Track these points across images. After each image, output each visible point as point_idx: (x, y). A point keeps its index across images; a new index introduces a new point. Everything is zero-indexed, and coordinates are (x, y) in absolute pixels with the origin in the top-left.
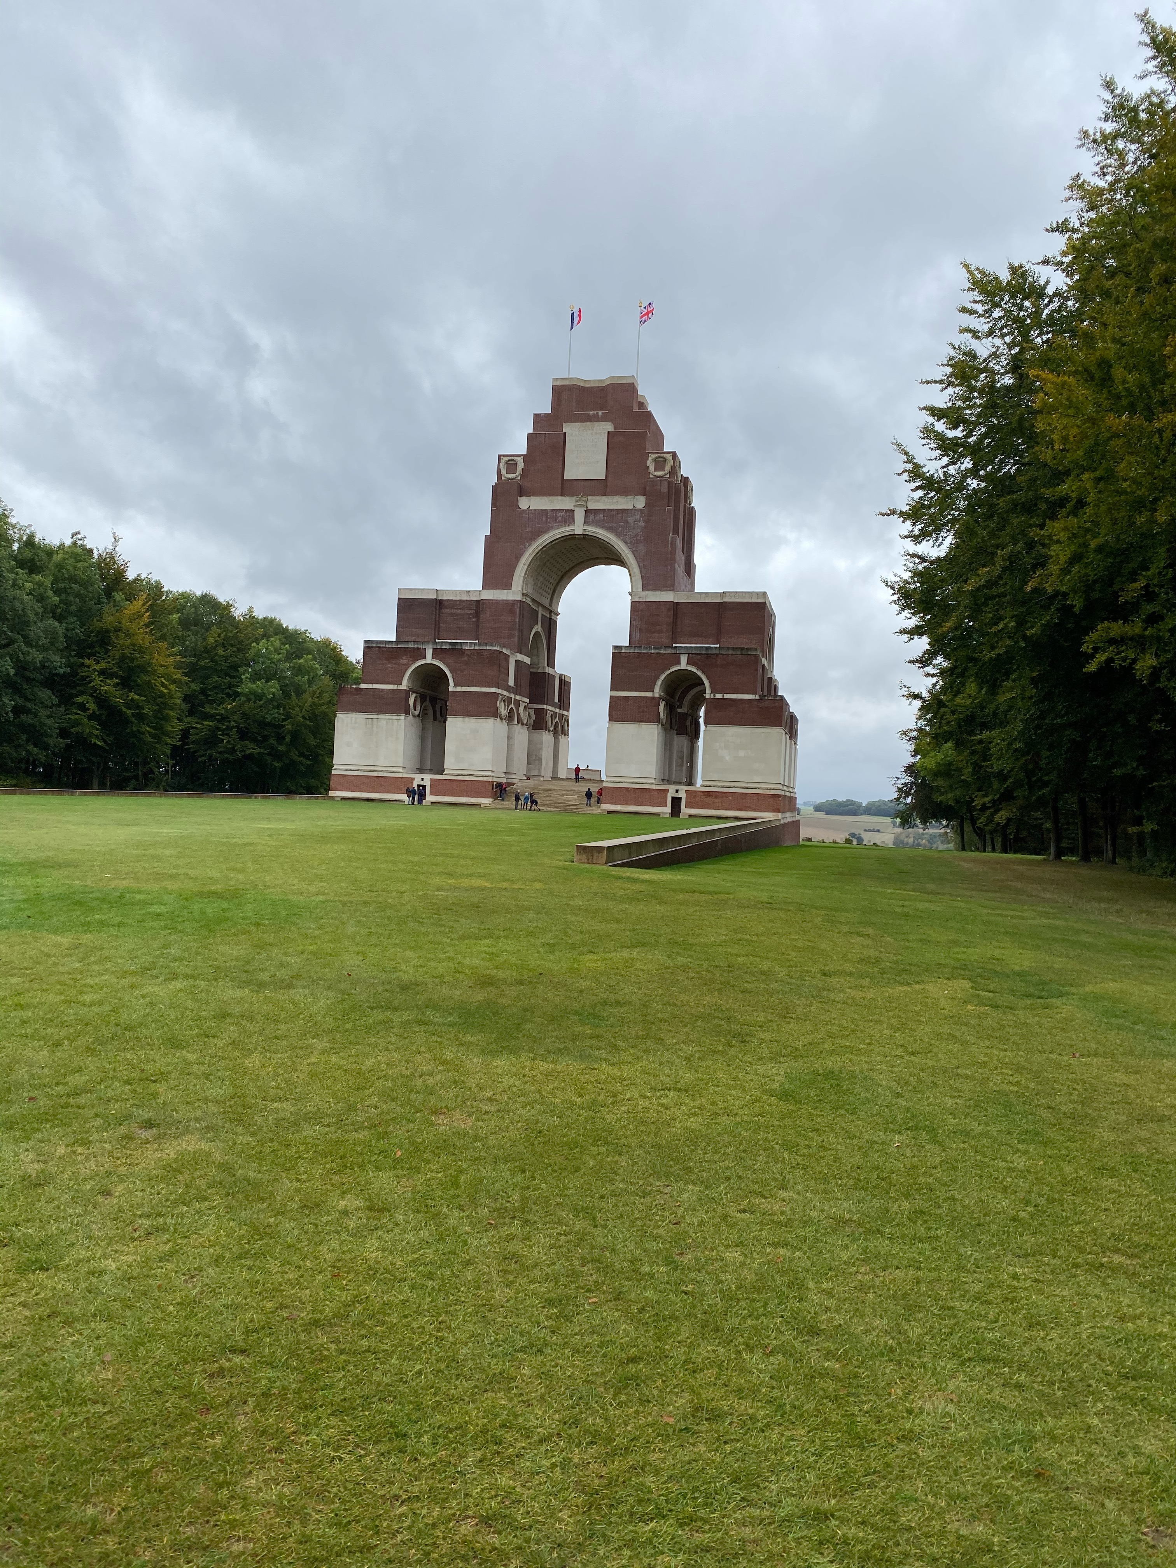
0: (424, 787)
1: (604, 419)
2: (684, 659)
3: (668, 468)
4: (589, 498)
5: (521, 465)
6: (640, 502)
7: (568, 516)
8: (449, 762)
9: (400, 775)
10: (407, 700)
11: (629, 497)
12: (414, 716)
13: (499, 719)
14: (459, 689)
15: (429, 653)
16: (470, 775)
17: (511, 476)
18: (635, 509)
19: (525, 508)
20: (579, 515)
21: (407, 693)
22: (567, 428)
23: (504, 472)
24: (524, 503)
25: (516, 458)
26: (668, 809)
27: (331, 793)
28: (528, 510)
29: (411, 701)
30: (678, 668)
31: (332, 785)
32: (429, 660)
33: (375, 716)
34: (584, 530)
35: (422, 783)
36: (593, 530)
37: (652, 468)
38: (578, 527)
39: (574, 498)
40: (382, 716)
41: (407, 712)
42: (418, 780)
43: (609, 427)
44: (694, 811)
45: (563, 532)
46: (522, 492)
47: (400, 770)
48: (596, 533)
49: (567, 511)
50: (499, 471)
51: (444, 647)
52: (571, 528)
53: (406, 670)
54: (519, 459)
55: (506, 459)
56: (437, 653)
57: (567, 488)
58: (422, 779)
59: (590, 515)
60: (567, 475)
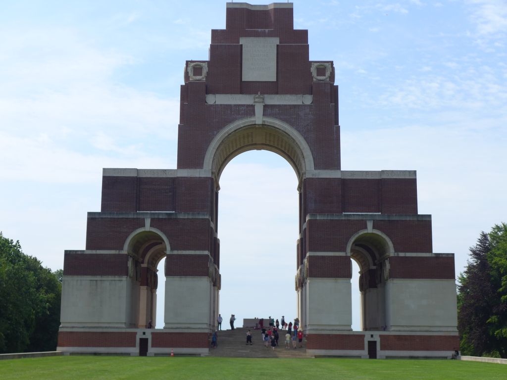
0: (146, 340)
1: (271, 35)
2: (370, 225)
3: (328, 74)
4: (266, 96)
5: (205, 70)
6: (308, 100)
7: (250, 110)
9: (124, 331)
10: (127, 263)
11: (299, 95)
13: (207, 278)
14: (175, 252)
15: (148, 222)
16: (188, 328)
17: (198, 77)
18: (304, 106)
19: (212, 103)
20: (259, 109)
21: (127, 256)
22: (243, 41)
23: (191, 74)
24: (211, 99)
25: (202, 64)
26: (365, 352)
27: (59, 349)
28: (215, 106)
30: (366, 232)
31: (59, 342)
32: (148, 227)
33: (98, 278)
34: (264, 121)
35: (144, 337)
36: (270, 121)
37: (314, 73)
38: (259, 118)
39: (253, 96)
40: (105, 278)
41: (127, 274)
42: (140, 333)
43: (276, 41)
44: (388, 352)
45: (245, 123)
46: (208, 91)
47: (122, 326)
48: (274, 123)
49: (248, 106)
50: (186, 74)
51: (161, 217)
52: (252, 119)
53: (127, 237)
54: (204, 64)
55: (193, 64)
56: (155, 222)
57: (245, 88)
58: (144, 333)
59: (268, 110)
60: (245, 78)
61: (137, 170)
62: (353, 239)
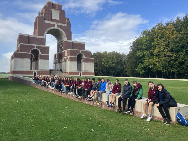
3: (69, 20)
4: (57, 23)
5: (44, 14)
7: (54, 25)
9: (30, 71)
18: (65, 26)
19: (46, 22)
20: (56, 26)
22: (52, 10)
23: (40, 15)
30: (80, 53)
36: (58, 28)
37: (67, 20)
38: (56, 27)
39: (54, 22)
42: (34, 71)
43: (59, 11)
45: (53, 28)
46: (45, 20)
53: (30, 50)
55: (41, 13)
57: (52, 20)
59: (58, 26)
60: (52, 18)
61: (29, 35)
62: (78, 54)
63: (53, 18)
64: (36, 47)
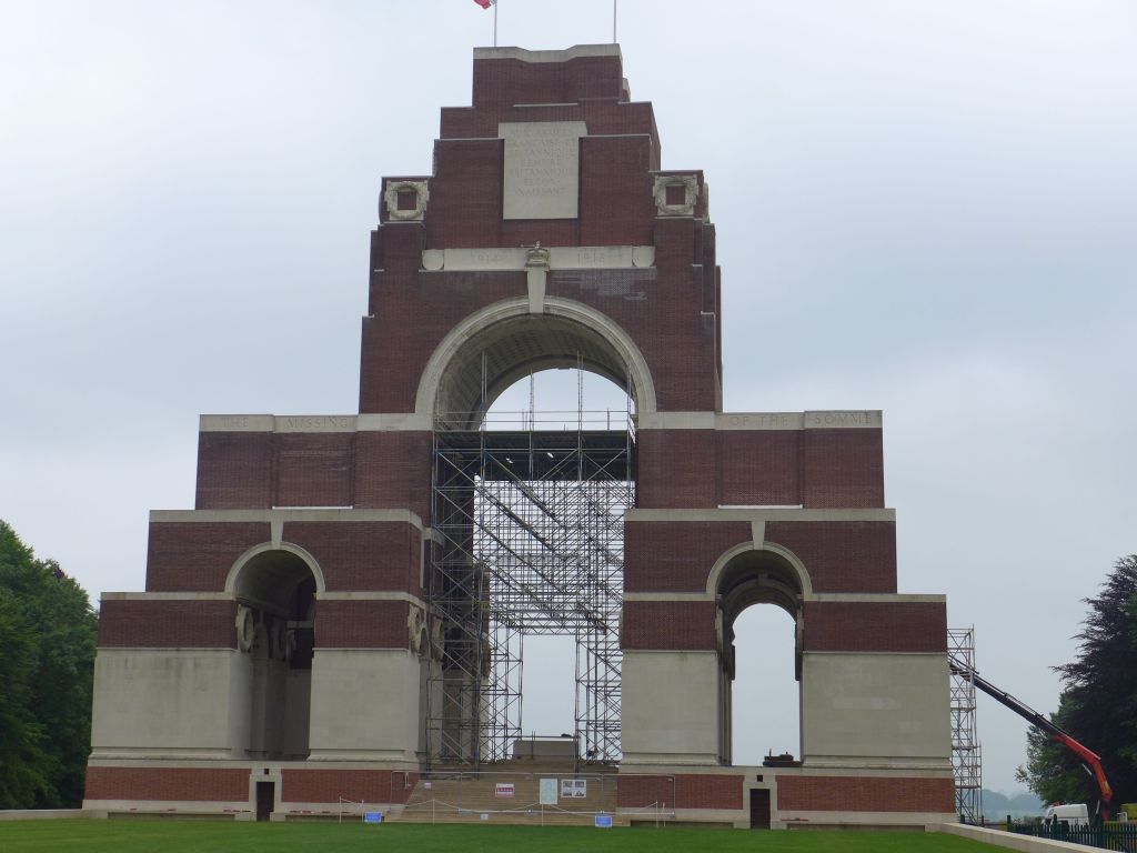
0: (271, 785)
1: (571, 116)
2: (758, 533)
4: (553, 251)
7: (514, 284)
8: (318, 735)
10: (233, 620)
11: (626, 248)
12: (243, 651)
13: (409, 651)
14: (336, 596)
15: (278, 530)
16: (361, 760)
17: (407, 214)
18: (635, 270)
19: (436, 268)
20: (537, 282)
21: (232, 607)
22: (505, 131)
23: (393, 206)
24: (435, 261)
25: (415, 183)
26: (744, 813)
27: (88, 804)
28: (441, 276)
29: (240, 621)
30: (748, 548)
31: (88, 788)
32: (277, 542)
34: (547, 307)
35: (266, 779)
36: (563, 306)
37: (661, 199)
38: (537, 300)
39: (525, 252)
40: (186, 653)
41: (233, 644)
42: (257, 771)
43: (580, 129)
44: (792, 815)
45: (507, 310)
46: (429, 242)
47: (223, 755)
48: (568, 311)
49: (512, 273)
50: (383, 206)
51: (307, 519)
53: (233, 564)
54: (420, 184)
55: (395, 185)
56: (292, 531)
57: (509, 234)
58: (267, 772)
60: (510, 213)
61: (274, 419)
62: (721, 563)
63: (520, 204)
64: (277, 532)
